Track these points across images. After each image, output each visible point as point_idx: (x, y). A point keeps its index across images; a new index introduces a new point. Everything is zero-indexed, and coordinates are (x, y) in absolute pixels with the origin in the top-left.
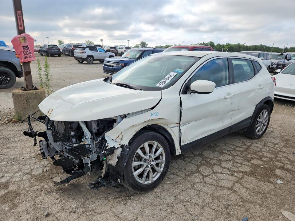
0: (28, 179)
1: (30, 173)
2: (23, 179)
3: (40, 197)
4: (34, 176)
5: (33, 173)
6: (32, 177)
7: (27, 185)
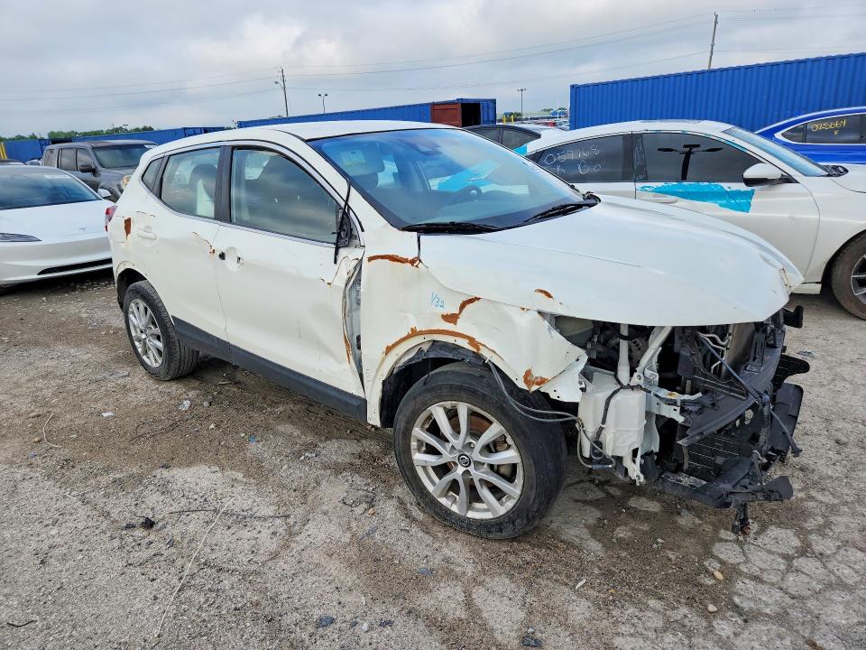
0: (824, 536)
1: (804, 551)
2: (839, 544)
3: (830, 473)
4: (802, 533)
5: (796, 542)
6: (810, 532)
7: (839, 519)
